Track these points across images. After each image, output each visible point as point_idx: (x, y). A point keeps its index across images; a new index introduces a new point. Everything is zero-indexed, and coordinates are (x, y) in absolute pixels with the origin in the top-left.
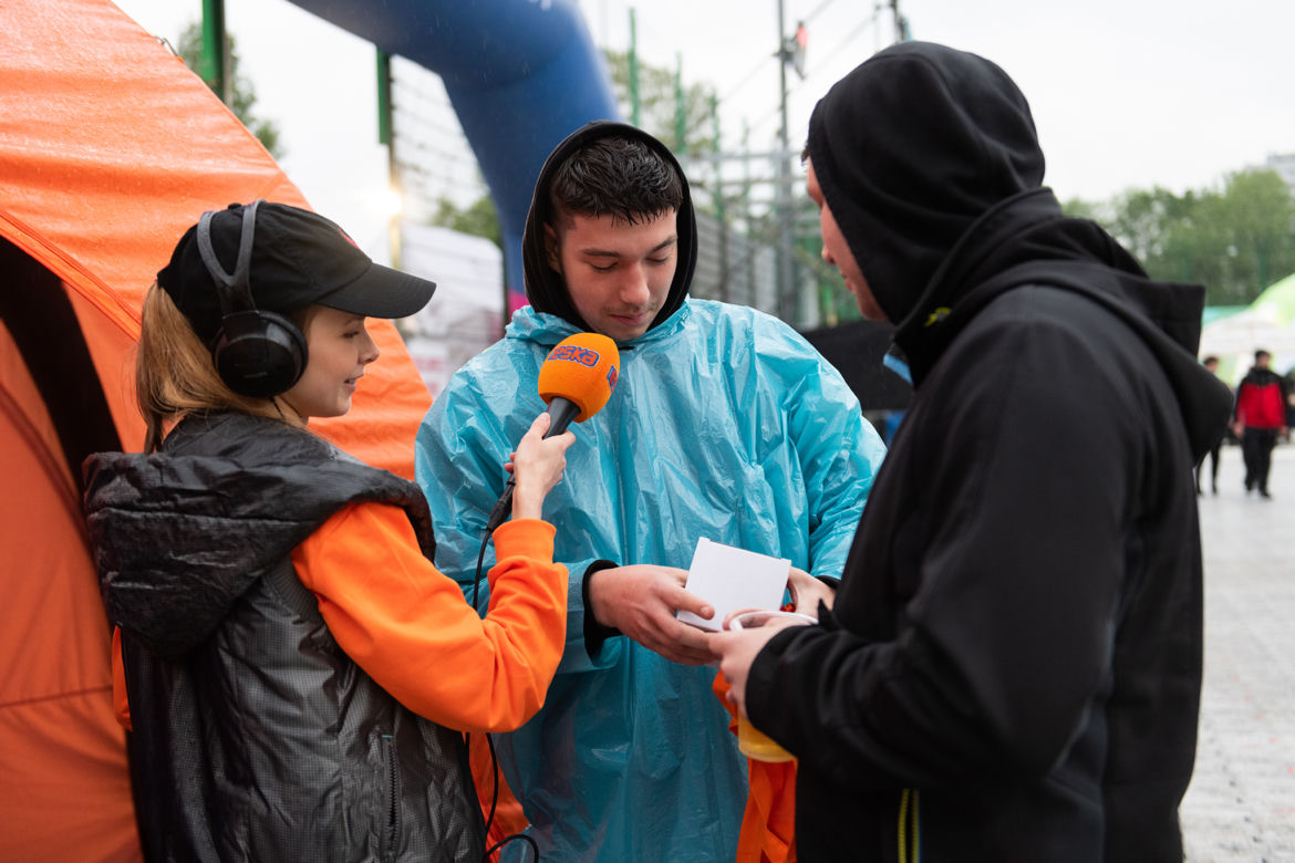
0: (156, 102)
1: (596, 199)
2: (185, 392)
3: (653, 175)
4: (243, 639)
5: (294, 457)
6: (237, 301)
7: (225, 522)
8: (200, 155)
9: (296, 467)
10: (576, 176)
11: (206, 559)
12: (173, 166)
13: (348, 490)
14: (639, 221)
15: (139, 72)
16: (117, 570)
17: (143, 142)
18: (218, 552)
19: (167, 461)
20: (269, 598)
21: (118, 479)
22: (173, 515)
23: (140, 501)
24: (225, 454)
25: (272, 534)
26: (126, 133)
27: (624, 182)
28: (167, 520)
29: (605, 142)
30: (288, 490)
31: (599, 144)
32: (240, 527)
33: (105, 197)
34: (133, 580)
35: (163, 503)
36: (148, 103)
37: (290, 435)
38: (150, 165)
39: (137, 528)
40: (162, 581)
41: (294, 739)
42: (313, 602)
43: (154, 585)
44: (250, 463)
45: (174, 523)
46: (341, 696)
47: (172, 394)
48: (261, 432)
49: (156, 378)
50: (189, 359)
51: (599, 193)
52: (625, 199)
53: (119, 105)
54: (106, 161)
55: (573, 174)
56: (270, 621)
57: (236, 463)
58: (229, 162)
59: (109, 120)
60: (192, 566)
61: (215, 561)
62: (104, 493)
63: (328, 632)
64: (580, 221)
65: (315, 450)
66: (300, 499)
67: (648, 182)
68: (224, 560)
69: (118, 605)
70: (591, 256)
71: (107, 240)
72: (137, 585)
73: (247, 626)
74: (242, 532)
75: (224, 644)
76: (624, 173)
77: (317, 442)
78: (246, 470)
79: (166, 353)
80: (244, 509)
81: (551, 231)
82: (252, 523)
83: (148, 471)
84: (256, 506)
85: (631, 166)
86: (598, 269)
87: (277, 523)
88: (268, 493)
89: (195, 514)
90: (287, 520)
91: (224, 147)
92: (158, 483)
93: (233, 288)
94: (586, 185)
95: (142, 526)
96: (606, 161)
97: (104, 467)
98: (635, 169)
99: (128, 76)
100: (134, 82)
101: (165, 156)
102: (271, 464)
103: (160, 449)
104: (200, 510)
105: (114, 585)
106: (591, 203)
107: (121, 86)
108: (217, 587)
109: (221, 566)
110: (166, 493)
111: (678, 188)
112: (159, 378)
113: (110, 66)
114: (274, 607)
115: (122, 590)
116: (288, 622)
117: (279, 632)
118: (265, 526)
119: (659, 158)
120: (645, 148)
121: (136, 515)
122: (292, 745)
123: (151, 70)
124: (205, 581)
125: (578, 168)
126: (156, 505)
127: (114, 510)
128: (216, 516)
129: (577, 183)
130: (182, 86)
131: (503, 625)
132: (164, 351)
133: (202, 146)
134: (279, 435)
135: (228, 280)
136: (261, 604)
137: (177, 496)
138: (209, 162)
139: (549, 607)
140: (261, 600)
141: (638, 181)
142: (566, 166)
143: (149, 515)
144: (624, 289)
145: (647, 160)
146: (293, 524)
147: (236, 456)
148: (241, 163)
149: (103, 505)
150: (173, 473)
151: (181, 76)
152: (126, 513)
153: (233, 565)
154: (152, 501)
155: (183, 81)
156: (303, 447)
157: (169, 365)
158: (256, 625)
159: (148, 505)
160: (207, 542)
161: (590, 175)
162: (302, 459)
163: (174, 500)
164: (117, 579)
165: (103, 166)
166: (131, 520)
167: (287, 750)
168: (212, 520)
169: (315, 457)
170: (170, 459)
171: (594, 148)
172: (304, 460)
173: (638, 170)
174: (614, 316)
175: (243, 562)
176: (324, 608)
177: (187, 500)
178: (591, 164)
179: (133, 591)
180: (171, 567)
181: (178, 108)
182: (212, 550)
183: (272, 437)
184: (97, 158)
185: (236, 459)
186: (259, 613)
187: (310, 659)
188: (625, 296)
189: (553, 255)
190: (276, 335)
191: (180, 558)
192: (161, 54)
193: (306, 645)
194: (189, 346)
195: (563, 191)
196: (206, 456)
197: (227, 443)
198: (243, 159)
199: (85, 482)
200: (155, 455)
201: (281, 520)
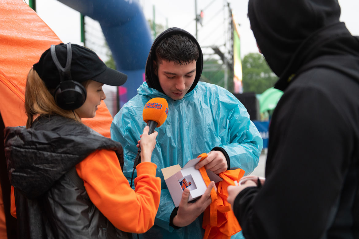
0: (21, 17)
1: (169, 56)
2: (41, 107)
3: (189, 49)
4: (57, 194)
5: (78, 133)
6: (66, 77)
7: (54, 154)
8: (35, 34)
9: (79, 136)
10: (163, 47)
11: (47, 167)
12: (27, 37)
13: (96, 145)
14: (183, 64)
15: (15, 8)
16: (14, 168)
17: (17, 29)
18: (50, 165)
19: (34, 132)
20: (67, 181)
21: (16, 137)
22: (35, 151)
23: (24, 145)
24: (54, 130)
25: (70, 159)
26: (11, 26)
27: (179, 51)
28: (33, 152)
29: (174, 36)
30: (76, 145)
31: (172, 37)
32: (59, 156)
33: (4, 46)
34: (20, 172)
35: (32, 146)
36: (18, 17)
37: (77, 125)
38: (19, 36)
39: (22, 155)
40: (30, 173)
41: (73, 229)
42: (82, 183)
43: (27, 174)
44: (63, 134)
45: (35, 153)
46: (90, 215)
47: (36, 108)
48: (67, 123)
49: (31, 102)
50: (44, 96)
51: (170, 53)
52: (179, 57)
53: (9, 17)
54: (5, 34)
55: (163, 46)
56: (67, 189)
57: (58, 134)
58: (44, 37)
59: (6, 22)
60: (41, 169)
61: (49, 167)
62: (11, 141)
63: (87, 194)
64: (164, 62)
65: (85, 130)
66: (80, 148)
67: (187, 51)
68: (53, 167)
69: (14, 180)
70: (167, 74)
71: (5, 60)
72: (21, 174)
73: (59, 190)
74: (59, 158)
75: (51, 196)
76: (179, 48)
77: (86, 128)
78: (62, 137)
79: (35, 93)
80: (61, 150)
81: (155, 63)
82: (63, 155)
83: (27, 135)
84: (64, 149)
85: (182, 45)
86: (169, 78)
87: (71, 156)
88: (69, 145)
89: (43, 151)
90: (75, 155)
91: (43, 32)
92: (30, 139)
93: (65, 72)
94: (167, 51)
95: (24, 154)
96: (174, 43)
97: (12, 132)
98: (183, 47)
99: (12, 8)
100: (14, 10)
101: (24, 34)
102: (71, 135)
103: (31, 127)
104: (45, 149)
105: (13, 173)
106: (168, 57)
107: (10, 12)
108: (50, 177)
109: (51, 169)
110: (33, 143)
111: (198, 53)
112: (32, 102)
113: (6, 5)
114: (69, 184)
115: (16, 175)
116: (73, 189)
117: (70, 193)
118: (68, 157)
119: (192, 43)
120: (188, 39)
121: (22, 150)
122: (73, 232)
123: (19, 7)
124: (45, 174)
125: (165, 44)
126: (29, 147)
127: (14, 148)
128: (50, 152)
129: (164, 49)
130: (29, 13)
131: (142, 197)
132: (34, 93)
133: (35, 31)
134: (73, 125)
135: (63, 70)
136: (64, 183)
137: (37, 144)
138: (38, 37)
139: (155, 191)
140: (65, 182)
141: (184, 51)
142: (161, 43)
143: (27, 150)
144: (177, 85)
145: (188, 43)
146: (77, 156)
147: (58, 131)
148: (48, 37)
149: (10, 145)
150: (36, 136)
151: (28, 10)
152: (19, 149)
153: (55, 169)
154: (28, 145)
155: (29, 12)
156: (81, 129)
157: (36, 98)
158: (62, 190)
159: (27, 147)
160: (47, 161)
161: (168, 47)
162: (80, 133)
163: (36, 145)
164: (14, 172)
165: (4, 36)
166: (20, 151)
167: (71, 233)
168: (49, 153)
169: (86, 133)
170: (35, 131)
171: (170, 38)
172: (82, 134)
173: (184, 47)
174: (173, 93)
175: (59, 168)
176: (85, 185)
177: (40, 146)
178: (169, 44)
179: (19, 176)
180: (33, 169)
181: (28, 19)
182: (48, 164)
183: (71, 125)
184: (2, 33)
185: (58, 132)
186: (64, 186)
187: (80, 202)
188: (177, 87)
189: (155, 70)
190: (78, 89)
191: (37, 166)
192: (22, 3)
193: (79, 198)
194: (44, 92)
195: (159, 52)
196: (48, 131)
197: (55, 126)
198: (49, 36)
199: (5, 136)
200: (29, 129)
201: (73, 155)
